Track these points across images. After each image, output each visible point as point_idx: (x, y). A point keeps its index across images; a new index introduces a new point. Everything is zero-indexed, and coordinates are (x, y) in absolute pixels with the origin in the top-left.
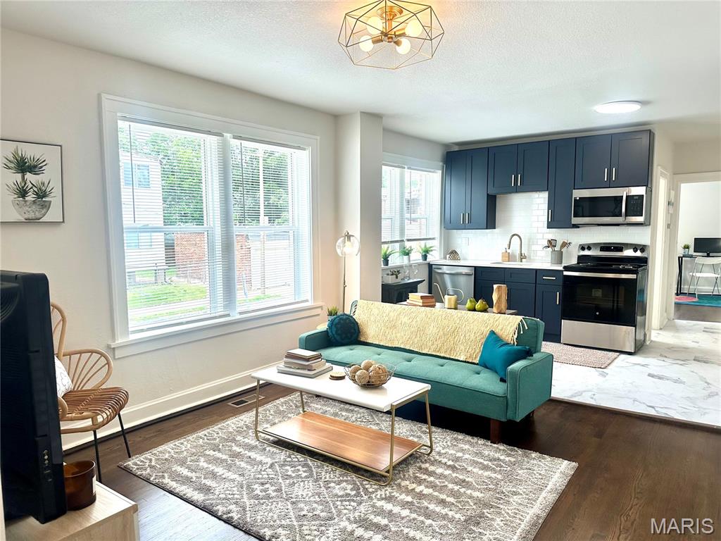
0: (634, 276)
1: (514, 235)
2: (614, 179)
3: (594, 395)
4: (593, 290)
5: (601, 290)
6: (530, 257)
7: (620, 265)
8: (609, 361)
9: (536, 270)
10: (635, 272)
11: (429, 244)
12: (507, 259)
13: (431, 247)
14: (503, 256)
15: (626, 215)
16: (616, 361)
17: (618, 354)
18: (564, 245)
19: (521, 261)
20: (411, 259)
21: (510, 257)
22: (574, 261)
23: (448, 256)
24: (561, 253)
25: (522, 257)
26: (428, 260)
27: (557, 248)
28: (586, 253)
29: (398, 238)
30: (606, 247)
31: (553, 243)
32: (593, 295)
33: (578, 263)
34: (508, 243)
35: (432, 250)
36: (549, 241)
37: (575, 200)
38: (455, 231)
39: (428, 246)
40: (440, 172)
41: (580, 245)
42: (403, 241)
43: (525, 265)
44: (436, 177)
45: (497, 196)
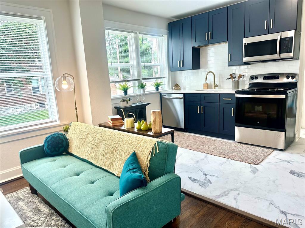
0: (284, 96)
1: (209, 72)
2: (271, 28)
3: (238, 194)
4: (256, 106)
5: (261, 107)
6: (220, 86)
7: (275, 88)
8: (263, 158)
9: (219, 94)
10: (285, 93)
11: (159, 81)
12: (207, 87)
13: (161, 83)
14: (204, 86)
15: (280, 53)
16: (269, 157)
17: (272, 150)
18: (240, 76)
19: (215, 89)
20: (146, 90)
21: (208, 86)
22: (247, 87)
23: (173, 87)
24: (238, 82)
25: (215, 86)
26: (159, 91)
27: (236, 79)
28: (255, 81)
29: (136, 78)
30: (267, 77)
31: (234, 76)
32: (256, 110)
33: (249, 88)
34: (206, 78)
35: (162, 85)
36: (231, 75)
37: (245, 45)
38: (178, 72)
39: (158, 82)
40: (166, 36)
41: (251, 76)
42: (139, 80)
43: (218, 91)
44: (164, 39)
45: (201, 48)
